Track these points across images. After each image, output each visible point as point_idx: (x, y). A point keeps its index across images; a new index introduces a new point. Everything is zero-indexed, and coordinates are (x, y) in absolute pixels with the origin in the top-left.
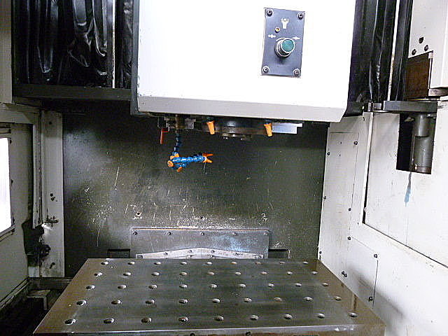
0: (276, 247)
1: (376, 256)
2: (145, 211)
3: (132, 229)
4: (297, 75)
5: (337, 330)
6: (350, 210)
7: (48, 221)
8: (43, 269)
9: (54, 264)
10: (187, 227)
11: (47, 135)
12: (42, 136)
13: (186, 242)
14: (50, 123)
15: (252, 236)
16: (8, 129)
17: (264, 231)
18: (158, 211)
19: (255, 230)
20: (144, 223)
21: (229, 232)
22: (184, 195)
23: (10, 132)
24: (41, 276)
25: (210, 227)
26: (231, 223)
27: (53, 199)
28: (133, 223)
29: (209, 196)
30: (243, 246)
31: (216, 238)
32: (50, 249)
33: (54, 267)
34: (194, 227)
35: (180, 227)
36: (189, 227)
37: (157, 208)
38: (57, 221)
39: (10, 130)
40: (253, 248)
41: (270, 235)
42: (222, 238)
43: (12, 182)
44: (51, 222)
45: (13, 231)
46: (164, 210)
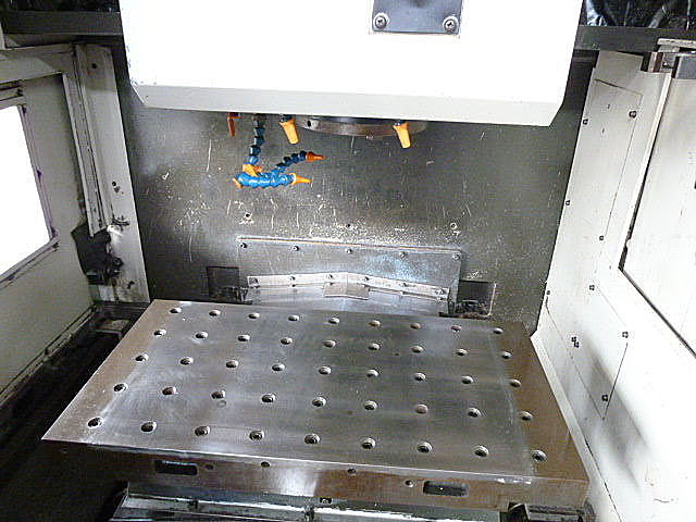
0: (472, 277)
1: (625, 335)
2: (258, 212)
3: (239, 239)
4: (453, 31)
5: (502, 481)
6: (601, 238)
7: (115, 222)
8: (119, 289)
9: (132, 283)
10: (325, 239)
11: (93, 87)
12: (84, 89)
13: (324, 262)
14: (94, 66)
15: (431, 259)
16: (16, 90)
17: (452, 252)
18: (278, 212)
19: (438, 249)
20: (257, 231)
21: (394, 249)
22: (318, 189)
23: (19, 94)
24: (117, 299)
25: (363, 241)
26: (398, 236)
27: (117, 190)
28: (240, 229)
29: (361, 191)
30: (416, 274)
31: (372, 259)
32: (122, 264)
33: (132, 286)
34: (336, 240)
35: (313, 239)
36: (328, 240)
37: (275, 207)
38: (127, 224)
39: (19, 91)
40: (432, 278)
41: (463, 258)
42: (381, 259)
43: (39, 174)
44: (121, 224)
45: (55, 246)
46: (287, 211)
